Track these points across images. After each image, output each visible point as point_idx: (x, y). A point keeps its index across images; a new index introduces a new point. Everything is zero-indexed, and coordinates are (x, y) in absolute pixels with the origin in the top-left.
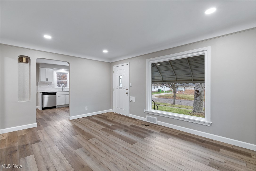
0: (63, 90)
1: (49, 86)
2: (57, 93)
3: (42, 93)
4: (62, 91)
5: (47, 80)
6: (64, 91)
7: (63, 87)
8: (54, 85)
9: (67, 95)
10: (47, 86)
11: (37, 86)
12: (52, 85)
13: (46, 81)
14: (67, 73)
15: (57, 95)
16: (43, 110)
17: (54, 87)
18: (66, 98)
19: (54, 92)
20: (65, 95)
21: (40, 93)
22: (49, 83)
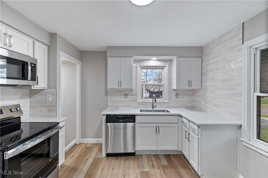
0: (153, 107)
1: (126, 97)
3: (107, 115)
4: (151, 109)
5: (120, 83)
6: (155, 109)
7: (154, 100)
8: (136, 95)
9: (158, 125)
10: (123, 98)
11: (106, 97)
12: (132, 95)
14: (162, 68)
15: (137, 123)
16: (107, 157)
17: (136, 100)
18: (159, 132)
19: (131, 115)
20: (156, 125)
21: (104, 115)
22: (126, 90)
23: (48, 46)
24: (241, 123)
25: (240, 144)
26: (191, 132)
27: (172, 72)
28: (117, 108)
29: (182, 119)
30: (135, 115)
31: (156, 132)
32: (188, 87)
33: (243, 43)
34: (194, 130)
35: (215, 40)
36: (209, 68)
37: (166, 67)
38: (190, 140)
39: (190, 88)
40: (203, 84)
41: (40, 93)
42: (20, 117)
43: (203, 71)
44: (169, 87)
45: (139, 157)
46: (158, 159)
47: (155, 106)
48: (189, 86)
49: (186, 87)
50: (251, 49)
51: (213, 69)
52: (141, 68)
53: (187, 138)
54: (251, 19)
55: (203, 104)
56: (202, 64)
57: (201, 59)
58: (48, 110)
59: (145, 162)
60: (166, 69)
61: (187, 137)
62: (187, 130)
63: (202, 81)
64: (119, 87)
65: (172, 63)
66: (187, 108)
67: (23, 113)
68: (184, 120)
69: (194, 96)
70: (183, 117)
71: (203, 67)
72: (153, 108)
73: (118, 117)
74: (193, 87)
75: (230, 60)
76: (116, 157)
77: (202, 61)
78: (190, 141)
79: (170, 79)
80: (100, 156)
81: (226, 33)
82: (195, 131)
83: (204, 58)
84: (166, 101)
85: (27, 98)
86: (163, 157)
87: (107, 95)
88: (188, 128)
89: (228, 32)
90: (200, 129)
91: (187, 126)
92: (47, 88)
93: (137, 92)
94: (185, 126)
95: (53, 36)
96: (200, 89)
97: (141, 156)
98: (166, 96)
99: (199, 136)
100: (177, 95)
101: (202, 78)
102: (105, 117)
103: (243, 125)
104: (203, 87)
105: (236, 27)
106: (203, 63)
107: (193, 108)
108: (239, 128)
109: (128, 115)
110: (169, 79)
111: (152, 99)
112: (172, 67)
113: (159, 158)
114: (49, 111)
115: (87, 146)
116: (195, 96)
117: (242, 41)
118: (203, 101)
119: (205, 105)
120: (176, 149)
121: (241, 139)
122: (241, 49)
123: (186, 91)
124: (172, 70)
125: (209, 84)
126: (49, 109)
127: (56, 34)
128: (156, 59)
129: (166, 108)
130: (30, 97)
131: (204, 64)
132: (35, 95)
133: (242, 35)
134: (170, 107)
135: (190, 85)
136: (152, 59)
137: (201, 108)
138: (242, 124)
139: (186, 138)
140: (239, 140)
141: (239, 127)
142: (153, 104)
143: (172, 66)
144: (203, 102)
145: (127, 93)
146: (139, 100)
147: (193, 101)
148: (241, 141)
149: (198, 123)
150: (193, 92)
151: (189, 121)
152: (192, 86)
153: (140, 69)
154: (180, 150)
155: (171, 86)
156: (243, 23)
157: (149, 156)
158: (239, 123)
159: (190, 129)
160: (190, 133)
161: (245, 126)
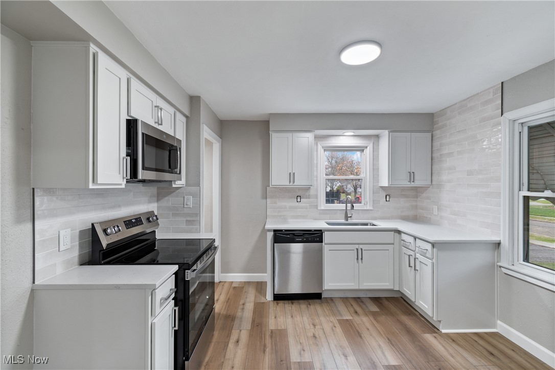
0: (347, 218)
1: (299, 200)
2: (326, 237)
3: (275, 231)
4: (343, 221)
5: (292, 177)
6: (350, 221)
7: (349, 205)
8: (316, 197)
9: (361, 246)
10: (293, 203)
12: (309, 197)
13: (290, 182)
14: (362, 149)
15: (326, 244)
16: (275, 302)
17: (317, 205)
18: (362, 259)
19: (315, 230)
20: (357, 246)
21: (269, 230)
22: (299, 189)
23: (187, 117)
24: (499, 239)
25: (498, 272)
26: (418, 255)
27: (378, 157)
28: (285, 220)
29: (401, 237)
30: (321, 231)
31: (357, 259)
32: (409, 183)
33: (502, 115)
34: (425, 251)
35: (456, 104)
36: (445, 151)
37: (368, 148)
38: (417, 268)
39: (413, 184)
40: (434, 178)
41: (174, 193)
42: (154, 232)
43: (435, 155)
44: (373, 183)
45: (330, 301)
46: (361, 304)
47: (350, 217)
48: (410, 181)
49: (406, 183)
50: (514, 125)
51: (452, 153)
52: (324, 150)
53: (412, 267)
54: (514, 79)
55: (435, 212)
56: (432, 143)
57: (430, 134)
58: (187, 221)
59: (342, 308)
60: (368, 151)
61: (412, 264)
62: (412, 253)
63: (433, 172)
64: (291, 184)
65: (378, 141)
66: (406, 219)
67: (159, 225)
68: (404, 237)
69: (417, 198)
70: (402, 234)
71: (433, 149)
72: (347, 220)
73: (293, 234)
74: (418, 183)
75: (481, 139)
76: (290, 301)
77: (432, 137)
78: (417, 270)
79: (375, 170)
80: (263, 300)
81: (474, 96)
82: (426, 253)
83: (437, 133)
84: (368, 208)
85: (154, 202)
86: (369, 300)
87: (265, 197)
88: (413, 249)
89: (478, 94)
90: (435, 249)
91: (412, 247)
92: (184, 186)
93: (317, 192)
94: (408, 247)
95: (194, 101)
96: (429, 187)
97: (331, 299)
98: (368, 199)
99: (434, 260)
100: (388, 197)
101: (433, 167)
102: (272, 233)
103: (502, 242)
104: (434, 183)
105: (492, 87)
106: (434, 141)
107: (415, 219)
108: (497, 247)
109: (310, 231)
110: (373, 169)
111: (345, 205)
112: (378, 149)
113: (362, 302)
114: (189, 222)
115: (234, 285)
116: (419, 199)
117: (501, 110)
118: (434, 206)
119: (438, 214)
120: (391, 287)
121: (499, 264)
122: (499, 124)
123: (403, 189)
124: (378, 154)
125: (445, 177)
126: (189, 219)
127: (200, 97)
128: (352, 134)
129: (368, 220)
130: (158, 200)
131: (436, 144)
132: (165, 197)
133: (501, 101)
134: (375, 219)
135: (412, 180)
136: (345, 134)
137: (430, 218)
138: (500, 241)
139: (410, 266)
140: (497, 265)
141: (497, 245)
142: (346, 212)
143: (378, 145)
144: (435, 208)
145: (300, 194)
146: (321, 206)
147: (416, 207)
148: (500, 267)
149: (432, 238)
150: (416, 192)
151: (415, 238)
152: (416, 181)
153: (322, 150)
154: (397, 288)
155: (378, 181)
156: (502, 83)
157: (345, 300)
158: (495, 238)
159: (417, 250)
160: (417, 257)
161: (505, 243)
